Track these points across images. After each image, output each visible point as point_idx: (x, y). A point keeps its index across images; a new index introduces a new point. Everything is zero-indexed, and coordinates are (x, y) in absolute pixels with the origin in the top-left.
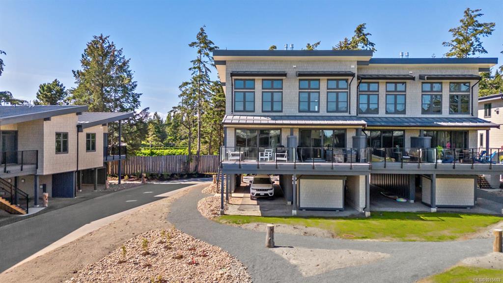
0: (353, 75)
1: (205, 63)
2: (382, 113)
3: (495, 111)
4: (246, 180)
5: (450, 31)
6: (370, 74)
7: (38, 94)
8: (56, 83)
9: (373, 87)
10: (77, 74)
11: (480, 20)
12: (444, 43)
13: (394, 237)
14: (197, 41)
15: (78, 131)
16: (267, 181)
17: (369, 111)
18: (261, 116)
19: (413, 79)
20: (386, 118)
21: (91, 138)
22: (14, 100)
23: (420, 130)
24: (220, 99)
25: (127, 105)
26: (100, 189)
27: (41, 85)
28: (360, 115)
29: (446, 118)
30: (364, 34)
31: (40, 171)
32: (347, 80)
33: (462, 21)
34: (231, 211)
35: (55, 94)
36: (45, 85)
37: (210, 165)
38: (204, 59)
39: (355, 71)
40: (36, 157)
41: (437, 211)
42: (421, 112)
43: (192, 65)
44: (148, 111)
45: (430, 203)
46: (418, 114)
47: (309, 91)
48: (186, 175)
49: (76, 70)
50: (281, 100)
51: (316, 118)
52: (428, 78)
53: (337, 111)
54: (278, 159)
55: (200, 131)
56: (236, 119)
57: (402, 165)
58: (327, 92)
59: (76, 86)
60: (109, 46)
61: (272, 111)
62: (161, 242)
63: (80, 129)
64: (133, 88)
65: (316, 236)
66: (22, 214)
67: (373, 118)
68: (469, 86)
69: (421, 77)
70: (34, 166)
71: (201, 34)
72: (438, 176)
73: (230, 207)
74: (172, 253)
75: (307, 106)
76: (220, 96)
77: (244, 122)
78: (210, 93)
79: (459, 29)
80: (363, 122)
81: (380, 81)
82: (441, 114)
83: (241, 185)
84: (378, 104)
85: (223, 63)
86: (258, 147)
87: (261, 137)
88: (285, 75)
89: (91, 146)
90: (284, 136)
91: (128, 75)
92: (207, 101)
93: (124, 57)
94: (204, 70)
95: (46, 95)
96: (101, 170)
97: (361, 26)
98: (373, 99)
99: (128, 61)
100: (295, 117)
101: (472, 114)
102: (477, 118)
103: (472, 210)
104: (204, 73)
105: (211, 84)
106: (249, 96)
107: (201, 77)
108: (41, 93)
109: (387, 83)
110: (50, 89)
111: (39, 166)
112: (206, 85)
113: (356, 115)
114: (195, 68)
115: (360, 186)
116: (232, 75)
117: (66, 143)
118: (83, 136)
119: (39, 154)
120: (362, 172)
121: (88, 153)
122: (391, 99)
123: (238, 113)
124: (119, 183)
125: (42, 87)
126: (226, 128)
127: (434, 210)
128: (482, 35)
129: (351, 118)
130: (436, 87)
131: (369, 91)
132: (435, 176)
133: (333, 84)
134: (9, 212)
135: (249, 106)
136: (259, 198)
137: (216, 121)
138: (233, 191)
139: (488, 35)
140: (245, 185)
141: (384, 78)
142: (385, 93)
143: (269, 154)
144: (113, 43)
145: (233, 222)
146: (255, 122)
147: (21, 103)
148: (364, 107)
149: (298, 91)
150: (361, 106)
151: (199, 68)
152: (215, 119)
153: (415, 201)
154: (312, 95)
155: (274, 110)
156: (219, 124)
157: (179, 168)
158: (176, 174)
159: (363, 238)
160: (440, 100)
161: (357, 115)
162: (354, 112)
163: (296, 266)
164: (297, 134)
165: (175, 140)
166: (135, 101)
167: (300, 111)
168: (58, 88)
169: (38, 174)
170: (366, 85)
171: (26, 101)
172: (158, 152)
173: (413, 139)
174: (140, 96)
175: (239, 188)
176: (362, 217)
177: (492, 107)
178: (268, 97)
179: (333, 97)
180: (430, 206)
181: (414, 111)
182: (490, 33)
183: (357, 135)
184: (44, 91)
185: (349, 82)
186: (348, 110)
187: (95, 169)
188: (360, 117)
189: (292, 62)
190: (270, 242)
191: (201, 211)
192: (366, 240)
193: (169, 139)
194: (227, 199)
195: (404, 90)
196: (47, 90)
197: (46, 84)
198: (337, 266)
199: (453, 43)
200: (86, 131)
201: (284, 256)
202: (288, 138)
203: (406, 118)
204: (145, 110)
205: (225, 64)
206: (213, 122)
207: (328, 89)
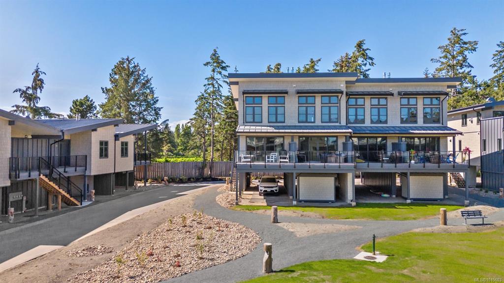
0: (342, 92)
1: (217, 80)
2: (368, 123)
3: (470, 120)
4: (255, 183)
5: (439, 48)
6: (357, 91)
7: (71, 108)
8: (87, 98)
9: (360, 102)
10: (106, 91)
11: (465, 38)
12: (432, 60)
13: (370, 218)
14: (211, 61)
15: (115, 140)
16: (273, 180)
17: (356, 121)
18: (267, 126)
19: (392, 95)
20: (371, 127)
21: (125, 146)
22: (51, 114)
23: (399, 137)
24: (230, 111)
25: (149, 118)
26: (130, 190)
27: (74, 101)
28: (349, 125)
29: (421, 127)
30: (363, 50)
31: (88, 172)
32: (338, 96)
33: (449, 39)
34: (244, 203)
35: (85, 109)
36: (77, 100)
37: (222, 170)
38: (217, 76)
39: (344, 90)
40: (85, 160)
41: (411, 203)
42: (400, 122)
43: (206, 82)
44: (168, 122)
45: (407, 197)
46: (398, 124)
47: (307, 105)
48: (202, 179)
49: (104, 87)
50: (283, 113)
51: (312, 127)
52: (404, 94)
53: (330, 121)
54: (281, 160)
55: (213, 140)
56: (247, 128)
57: (382, 165)
58: (322, 106)
59: (105, 101)
60: (135, 67)
61: (277, 122)
62: (194, 220)
63: (117, 138)
64: (155, 102)
65: (310, 217)
66: (77, 205)
67: (360, 127)
68: (439, 100)
69: (399, 93)
70: (84, 168)
71: (214, 55)
72: (412, 174)
73: (243, 200)
74: (203, 226)
75: (305, 118)
76: (230, 108)
77: (254, 131)
78: (222, 106)
79: (447, 46)
80: (350, 130)
81: (365, 97)
82: (417, 123)
83: (251, 186)
84: (364, 115)
85: (237, 83)
86: (265, 150)
87: (267, 145)
88: (286, 93)
89: (124, 153)
90: (287, 142)
91: (151, 91)
92: (219, 113)
93: (147, 75)
94: (216, 86)
95: (78, 109)
96: (131, 174)
97: (361, 42)
98: (360, 111)
99: (150, 79)
100: (295, 127)
101: (442, 123)
102: (447, 127)
103: (441, 202)
104: (217, 89)
105: (223, 98)
106: (257, 110)
107: (214, 92)
108: (74, 108)
109: (371, 98)
110: (82, 104)
111: (87, 168)
112: (218, 99)
113: (345, 124)
114: (209, 84)
115: (348, 182)
116: (244, 93)
117: (106, 149)
118: (119, 143)
119: (88, 159)
120: (350, 170)
121: (122, 158)
122: (375, 111)
123: (249, 124)
124: (145, 185)
125: (75, 102)
126: (239, 136)
127: (409, 201)
128: (467, 51)
129: (341, 127)
130: (412, 101)
131: (356, 105)
132: (409, 174)
133: (326, 100)
134: (67, 204)
135: (257, 118)
136: (266, 194)
137: (227, 131)
138: (244, 190)
139: (473, 51)
140: (254, 186)
141: (369, 94)
142: (370, 107)
143: (274, 157)
144: (138, 64)
145: (246, 209)
146: (262, 131)
147: (58, 117)
148: (352, 118)
149: (297, 105)
150: (350, 117)
151: (213, 85)
152: (226, 129)
153: (396, 196)
154: (309, 108)
155: (278, 121)
156: (229, 134)
157: (194, 173)
158: (193, 178)
159: (346, 218)
160: (415, 112)
161: (347, 124)
162: (343, 123)
163: (292, 232)
164: (296, 141)
165: (185, 150)
166: (157, 114)
167: (299, 122)
168: (89, 103)
169: (87, 174)
170: (354, 100)
171: (62, 115)
172: (172, 160)
173: (393, 144)
174: (161, 110)
175: (248, 188)
176: (350, 206)
177: (467, 117)
178: (273, 110)
179: (326, 110)
180: (406, 199)
181: (394, 121)
182: (475, 50)
183: (346, 141)
184: (77, 106)
185: (339, 98)
186: (338, 120)
187: (127, 172)
188: (349, 127)
189: (292, 82)
190: (274, 219)
191: (219, 203)
192: (348, 220)
193: (180, 150)
194: (240, 194)
195: (385, 104)
196: (79, 105)
197: (79, 100)
198: (323, 232)
199: (440, 60)
200: (122, 139)
201: (285, 227)
202: (290, 144)
203: (387, 127)
204: (165, 121)
205: (238, 84)
206: (224, 132)
207: (322, 104)
